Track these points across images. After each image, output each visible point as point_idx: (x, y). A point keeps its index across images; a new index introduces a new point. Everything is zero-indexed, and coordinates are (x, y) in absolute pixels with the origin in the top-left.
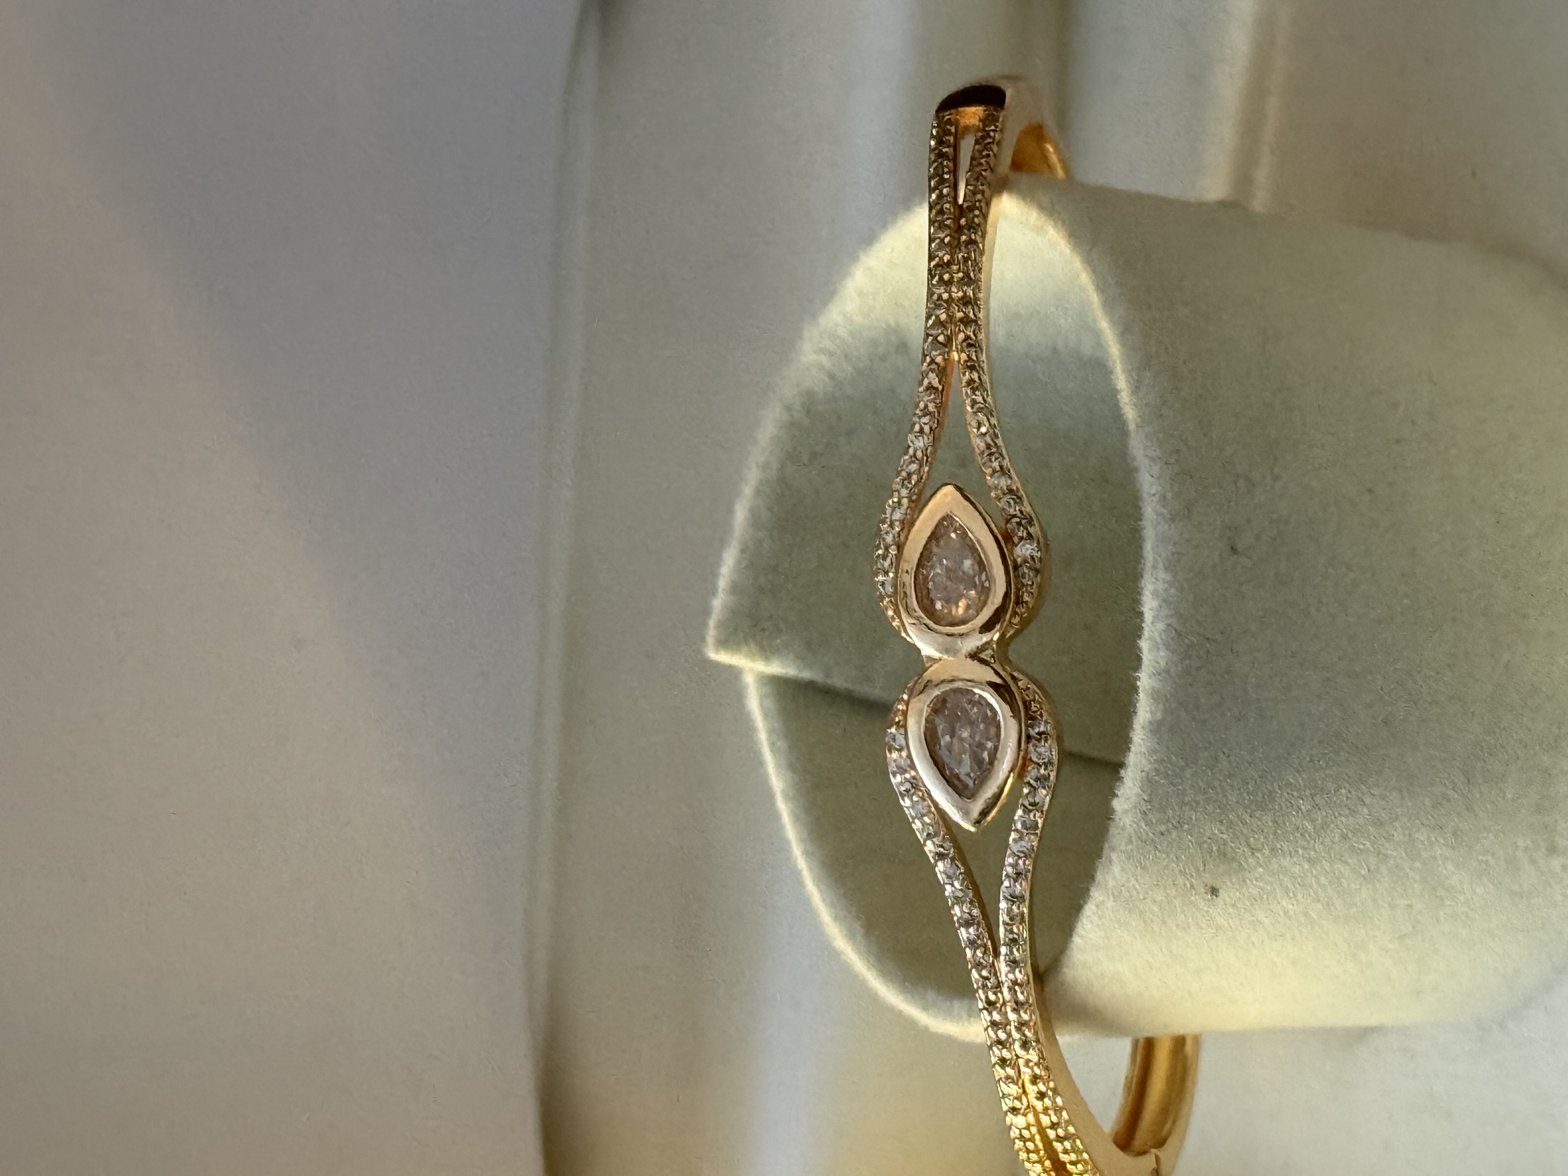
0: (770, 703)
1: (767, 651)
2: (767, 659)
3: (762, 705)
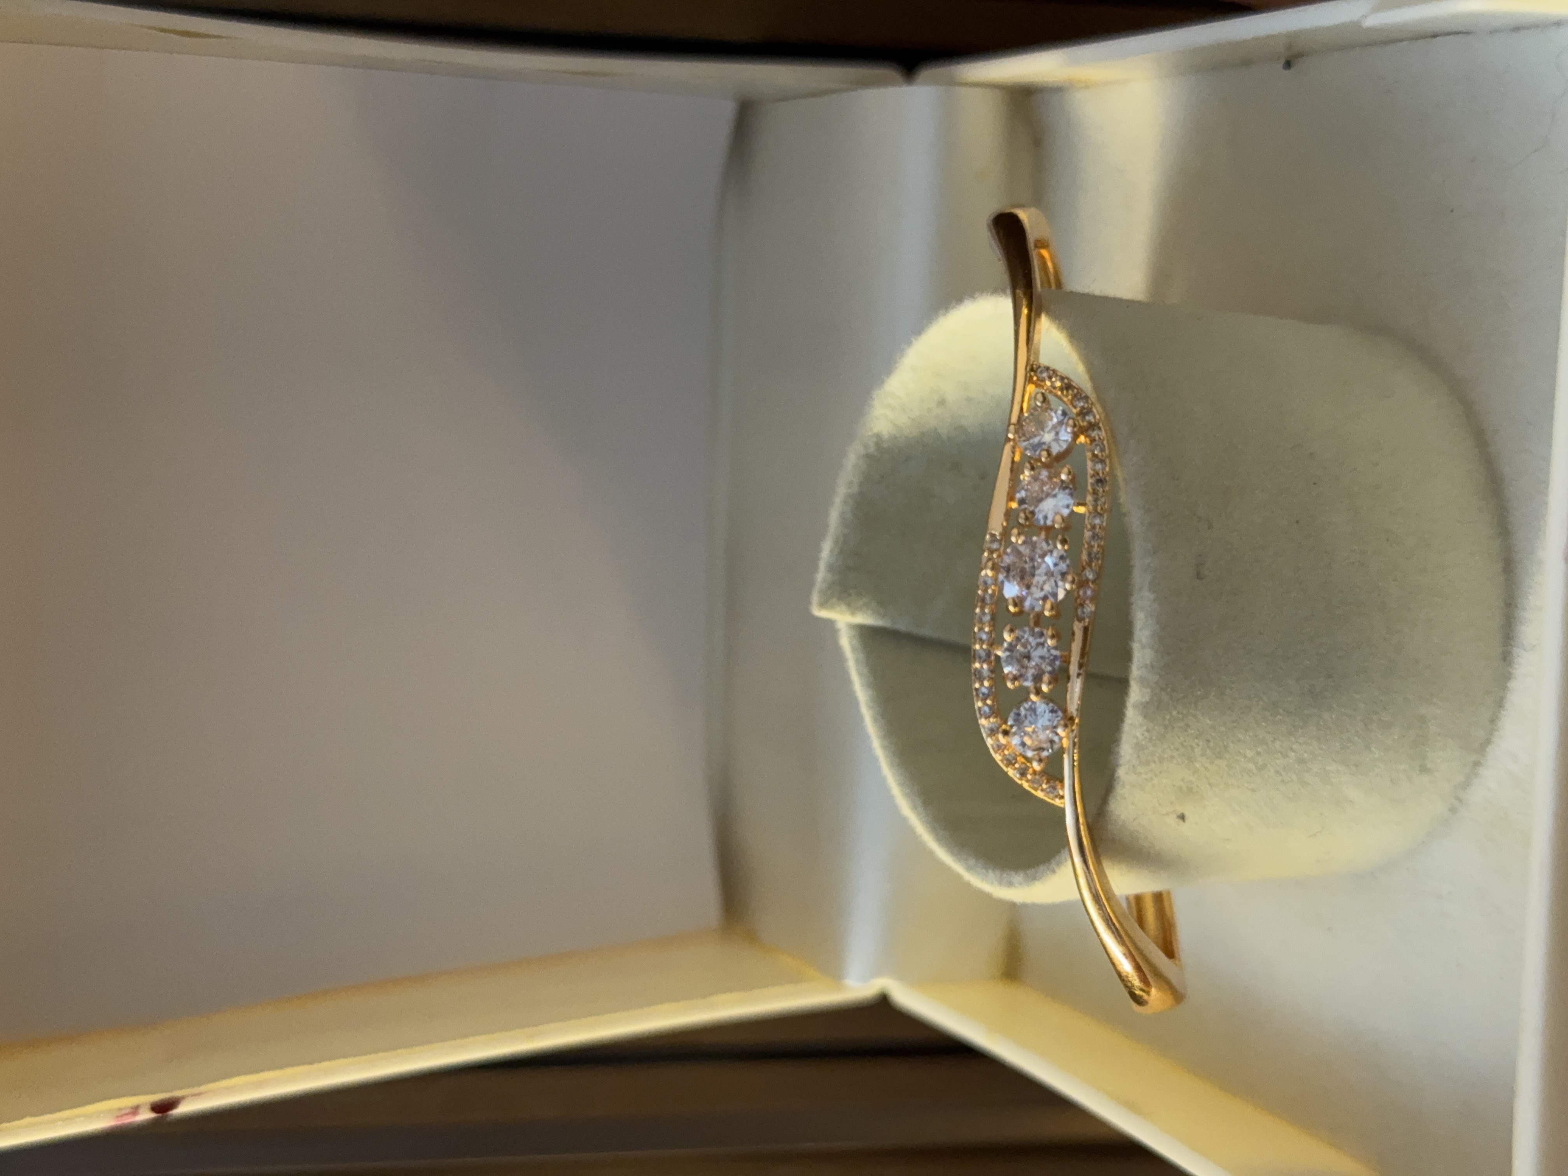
0: (856, 642)
1: (853, 609)
2: (853, 614)
3: (850, 643)
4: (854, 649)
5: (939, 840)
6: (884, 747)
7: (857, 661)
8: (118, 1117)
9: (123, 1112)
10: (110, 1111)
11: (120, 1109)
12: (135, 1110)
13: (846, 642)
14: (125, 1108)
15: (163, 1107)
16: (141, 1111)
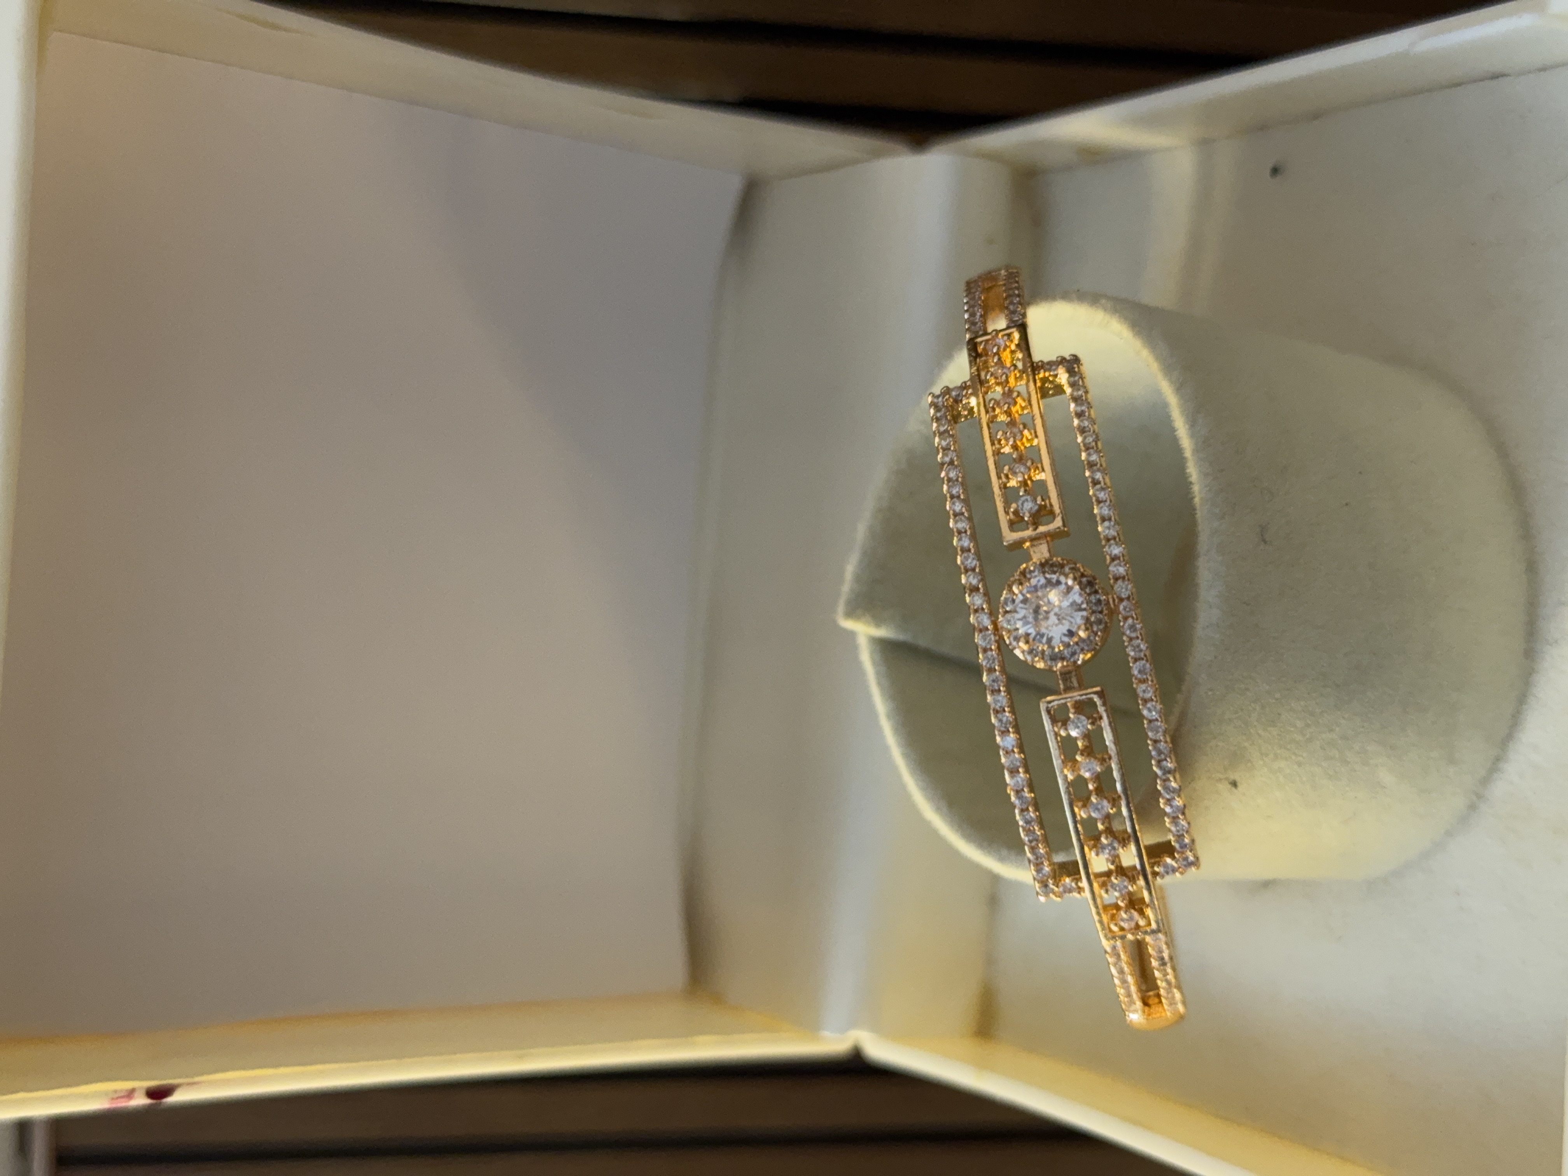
0: (876, 657)
2: (875, 626)
3: (870, 656)
4: (874, 663)
5: (968, 837)
6: (905, 756)
7: (878, 673)
8: (113, 1099)
9: (117, 1095)
10: (106, 1093)
11: (116, 1091)
12: (130, 1094)
13: (866, 658)
14: (121, 1091)
15: (157, 1094)
16: (136, 1094)
